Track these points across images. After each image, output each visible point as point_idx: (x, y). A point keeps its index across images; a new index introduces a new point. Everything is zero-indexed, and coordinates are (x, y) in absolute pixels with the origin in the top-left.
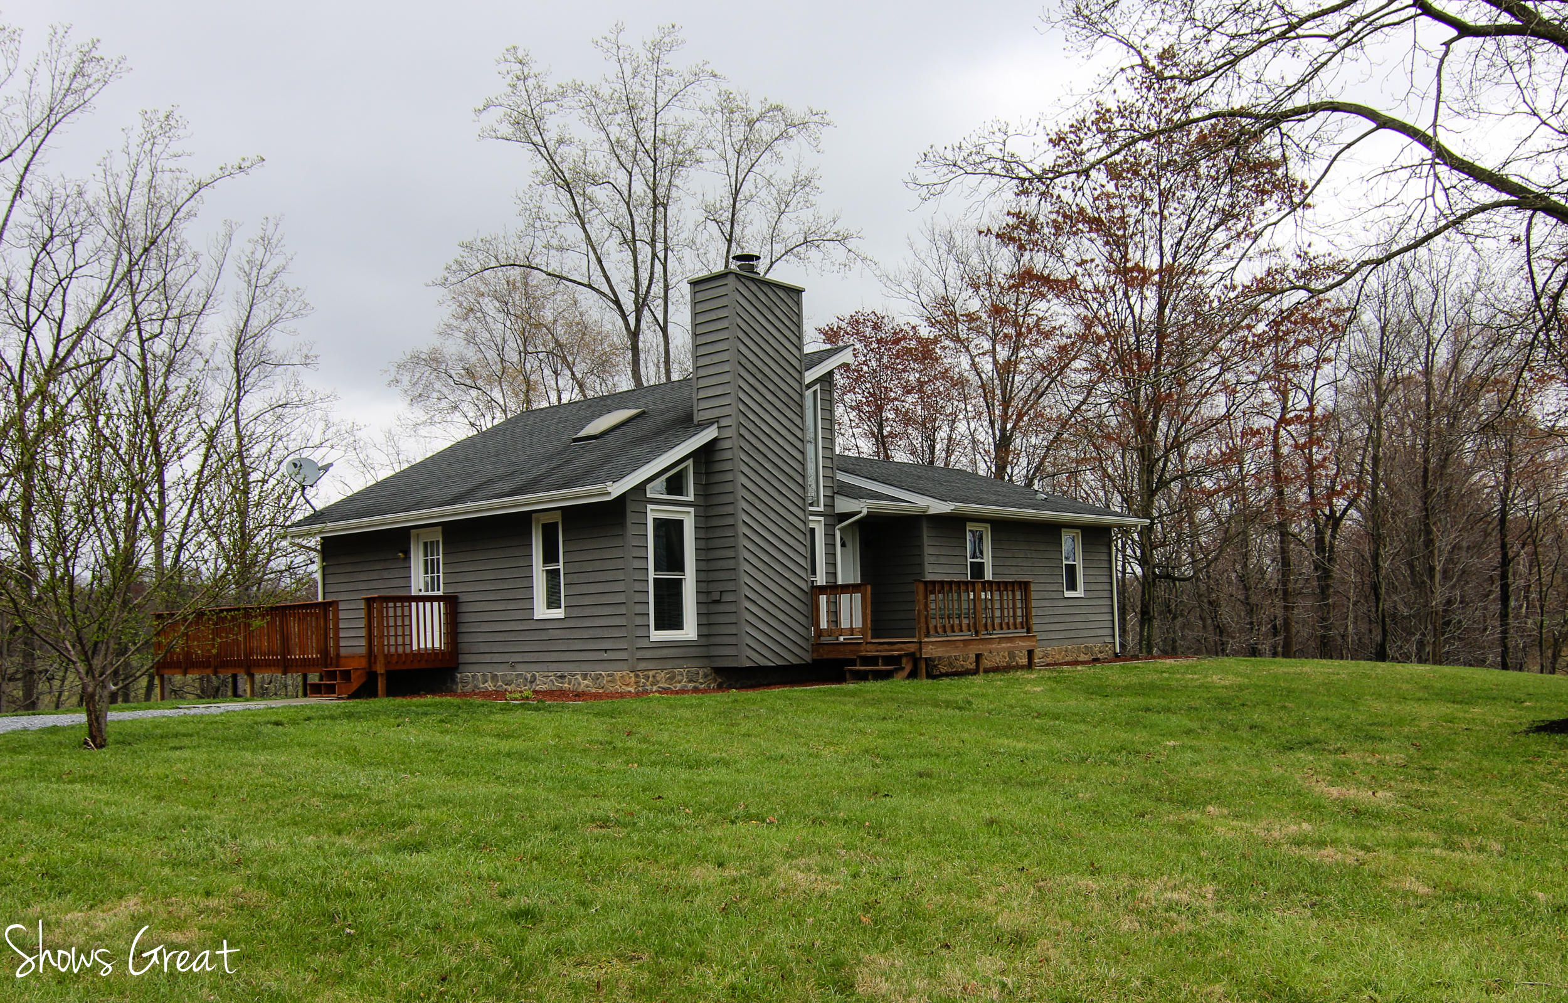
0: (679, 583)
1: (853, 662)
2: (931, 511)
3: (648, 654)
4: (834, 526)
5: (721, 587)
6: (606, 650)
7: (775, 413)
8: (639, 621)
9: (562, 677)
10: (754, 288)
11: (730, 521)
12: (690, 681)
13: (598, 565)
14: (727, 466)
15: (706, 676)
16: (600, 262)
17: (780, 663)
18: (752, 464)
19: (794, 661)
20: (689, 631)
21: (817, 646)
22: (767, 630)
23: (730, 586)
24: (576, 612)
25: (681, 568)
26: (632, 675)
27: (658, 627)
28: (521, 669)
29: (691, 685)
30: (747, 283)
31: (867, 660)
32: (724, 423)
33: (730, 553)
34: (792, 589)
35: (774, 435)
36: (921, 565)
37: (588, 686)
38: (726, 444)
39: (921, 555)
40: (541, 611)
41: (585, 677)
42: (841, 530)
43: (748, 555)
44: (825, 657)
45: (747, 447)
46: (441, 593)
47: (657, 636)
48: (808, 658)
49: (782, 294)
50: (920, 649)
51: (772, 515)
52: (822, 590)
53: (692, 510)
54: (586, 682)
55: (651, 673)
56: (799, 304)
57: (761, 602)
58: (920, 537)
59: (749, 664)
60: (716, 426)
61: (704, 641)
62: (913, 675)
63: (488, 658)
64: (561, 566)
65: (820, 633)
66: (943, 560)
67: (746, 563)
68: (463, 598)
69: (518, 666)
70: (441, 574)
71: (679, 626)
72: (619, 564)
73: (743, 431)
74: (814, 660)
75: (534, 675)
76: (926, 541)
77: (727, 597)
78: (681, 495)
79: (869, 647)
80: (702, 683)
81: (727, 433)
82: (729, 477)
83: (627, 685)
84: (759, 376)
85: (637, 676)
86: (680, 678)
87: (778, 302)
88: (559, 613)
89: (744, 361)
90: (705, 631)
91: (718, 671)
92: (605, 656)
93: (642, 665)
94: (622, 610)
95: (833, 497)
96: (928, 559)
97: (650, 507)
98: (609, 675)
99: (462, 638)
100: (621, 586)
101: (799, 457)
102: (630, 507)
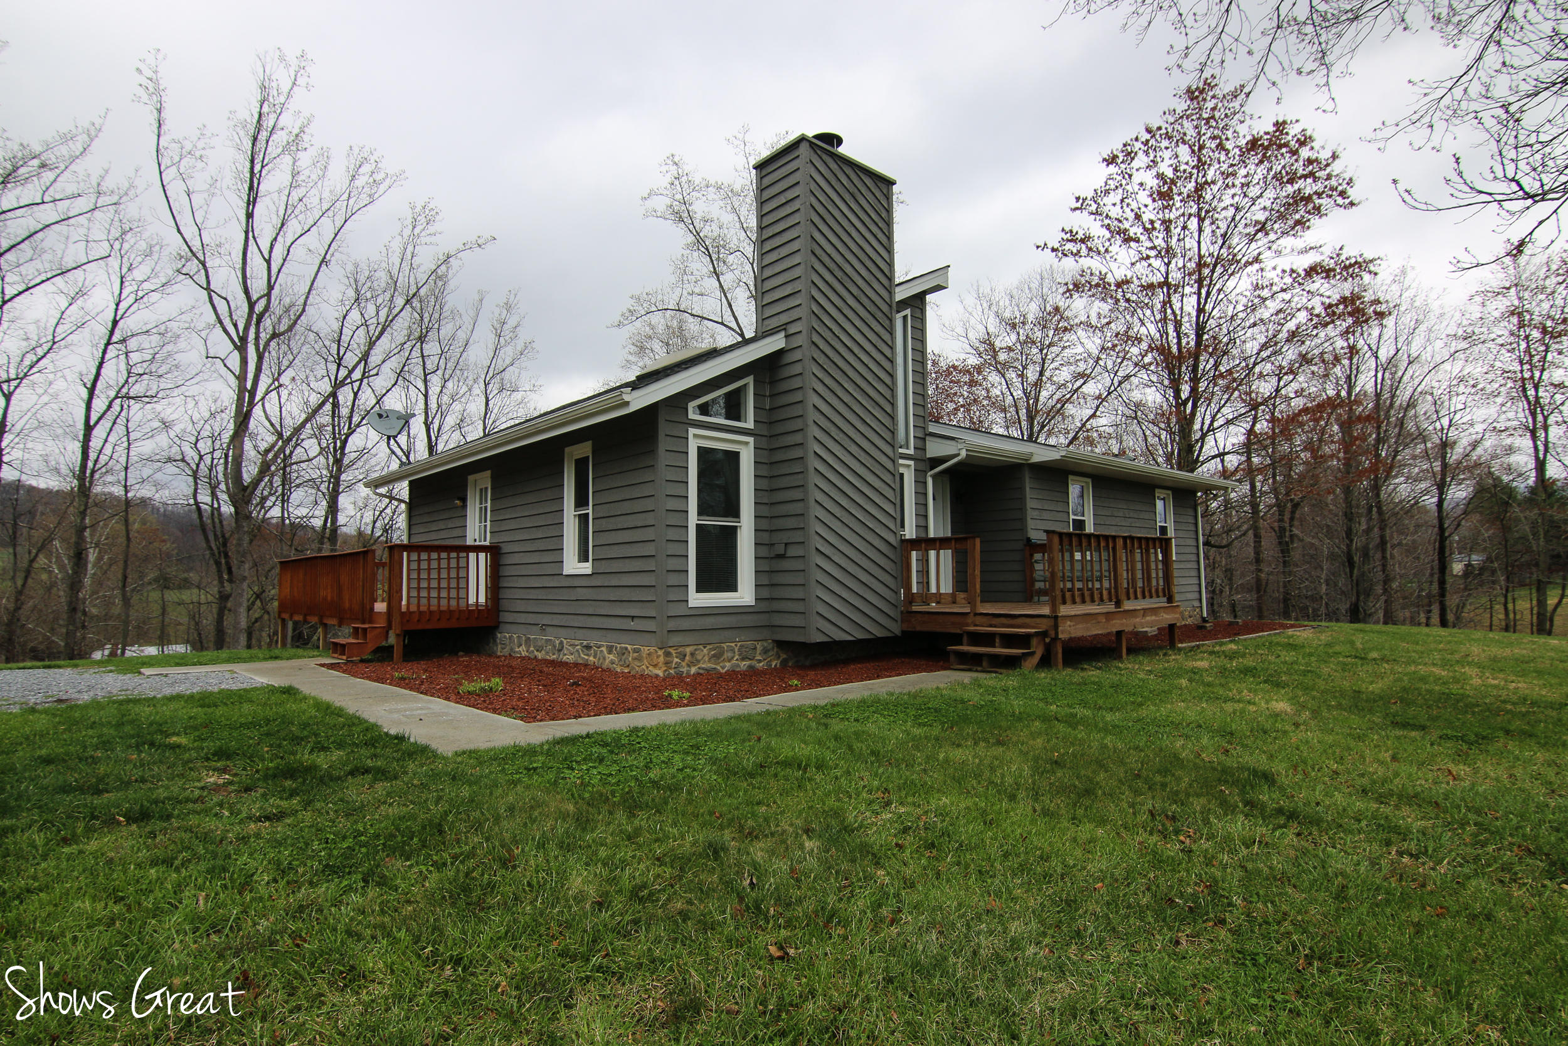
0: (731, 533)
1: (957, 639)
2: (1036, 459)
3: (686, 624)
4: (925, 472)
5: (785, 537)
6: (633, 617)
7: (858, 323)
8: (673, 580)
9: (588, 647)
10: (833, 166)
11: (797, 454)
12: (743, 659)
13: (627, 507)
14: (796, 383)
15: (765, 651)
16: (730, 306)
17: (860, 635)
18: (828, 381)
19: (879, 633)
20: (745, 594)
21: (908, 615)
22: (845, 594)
23: (797, 537)
24: (604, 567)
25: (734, 511)
26: (660, 652)
27: (699, 590)
28: (551, 635)
29: (744, 665)
30: (824, 157)
31: (978, 638)
32: (792, 329)
33: (797, 494)
34: (877, 542)
35: (856, 350)
36: (1023, 520)
37: (612, 662)
38: (797, 355)
39: (1022, 509)
40: (573, 565)
41: (610, 650)
42: (934, 477)
43: (820, 497)
44: (918, 628)
45: (822, 359)
46: (487, 543)
47: (698, 600)
48: (896, 629)
49: (868, 181)
50: (1056, 627)
51: (853, 449)
52: (914, 544)
53: (751, 440)
54: (611, 657)
55: (688, 650)
56: (888, 197)
57: (837, 558)
58: (1022, 489)
59: (820, 638)
60: (782, 334)
61: (763, 606)
62: (1046, 662)
63: (522, 618)
64: (590, 511)
65: (911, 598)
66: (1046, 515)
67: (818, 507)
68: (506, 548)
69: (549, 629)
70: (488, 523)
71: (730, 584)
72: (648, 504)
73: (816, 338)
74: (903, 632)
75: (561, 643)
76: (1029, 493)
77: (792, 552)
78: (738, 419)
79: (979, 619)
80: (760, 661)
81: (798, 341)
82: (798, 396)
83: (655, 666)
84: (839, 274)
85: (667, 654)
86: (730, 654)
87: (863, 190)
88: (586, 568)
89: (819, 252)
90: (765, 593)
91: (781, 645)
92: (632, 625)
93: (676, 639)
94: (651, 565)
95: (924, 439)
96: (1030, 514)
97: (692, 431)
98: (635, 651)
99: (504, 594)
100: (649, 534)
101: (887, 380)
102: (664, 428)
